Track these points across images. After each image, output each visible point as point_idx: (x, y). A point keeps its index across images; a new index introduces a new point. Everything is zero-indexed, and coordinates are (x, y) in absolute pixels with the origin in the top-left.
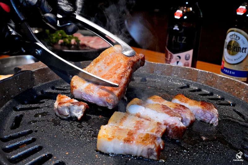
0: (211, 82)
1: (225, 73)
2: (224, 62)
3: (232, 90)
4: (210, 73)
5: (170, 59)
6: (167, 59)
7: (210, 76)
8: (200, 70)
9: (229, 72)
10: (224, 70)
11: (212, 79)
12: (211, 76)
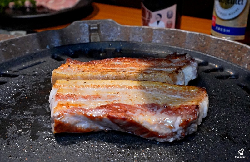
0: (203, 46)
1: (217, 31)
2: (215, 18)
3: (231, 55)
4: (202, 35)
5: (149, 18)
6: (144, 18)
7: (202, 39)
8: (188, 32)
9: (223, 30)
10: (217, 28)
11: (205, 43)
12: (204, 39)
